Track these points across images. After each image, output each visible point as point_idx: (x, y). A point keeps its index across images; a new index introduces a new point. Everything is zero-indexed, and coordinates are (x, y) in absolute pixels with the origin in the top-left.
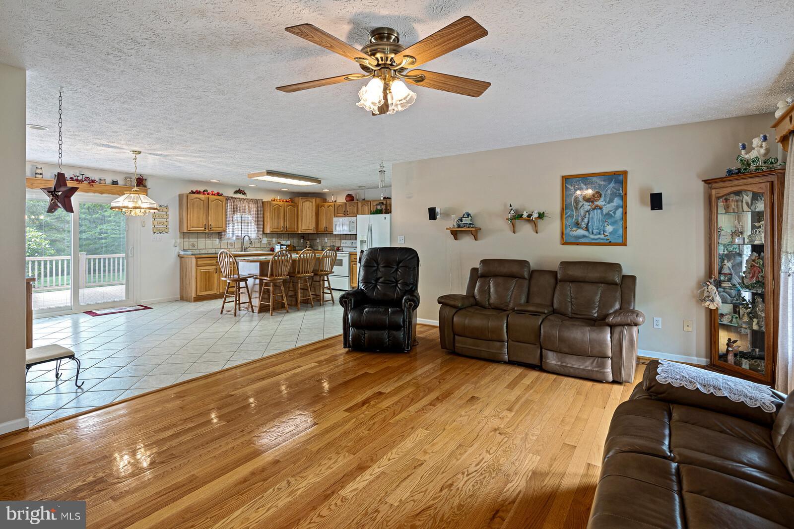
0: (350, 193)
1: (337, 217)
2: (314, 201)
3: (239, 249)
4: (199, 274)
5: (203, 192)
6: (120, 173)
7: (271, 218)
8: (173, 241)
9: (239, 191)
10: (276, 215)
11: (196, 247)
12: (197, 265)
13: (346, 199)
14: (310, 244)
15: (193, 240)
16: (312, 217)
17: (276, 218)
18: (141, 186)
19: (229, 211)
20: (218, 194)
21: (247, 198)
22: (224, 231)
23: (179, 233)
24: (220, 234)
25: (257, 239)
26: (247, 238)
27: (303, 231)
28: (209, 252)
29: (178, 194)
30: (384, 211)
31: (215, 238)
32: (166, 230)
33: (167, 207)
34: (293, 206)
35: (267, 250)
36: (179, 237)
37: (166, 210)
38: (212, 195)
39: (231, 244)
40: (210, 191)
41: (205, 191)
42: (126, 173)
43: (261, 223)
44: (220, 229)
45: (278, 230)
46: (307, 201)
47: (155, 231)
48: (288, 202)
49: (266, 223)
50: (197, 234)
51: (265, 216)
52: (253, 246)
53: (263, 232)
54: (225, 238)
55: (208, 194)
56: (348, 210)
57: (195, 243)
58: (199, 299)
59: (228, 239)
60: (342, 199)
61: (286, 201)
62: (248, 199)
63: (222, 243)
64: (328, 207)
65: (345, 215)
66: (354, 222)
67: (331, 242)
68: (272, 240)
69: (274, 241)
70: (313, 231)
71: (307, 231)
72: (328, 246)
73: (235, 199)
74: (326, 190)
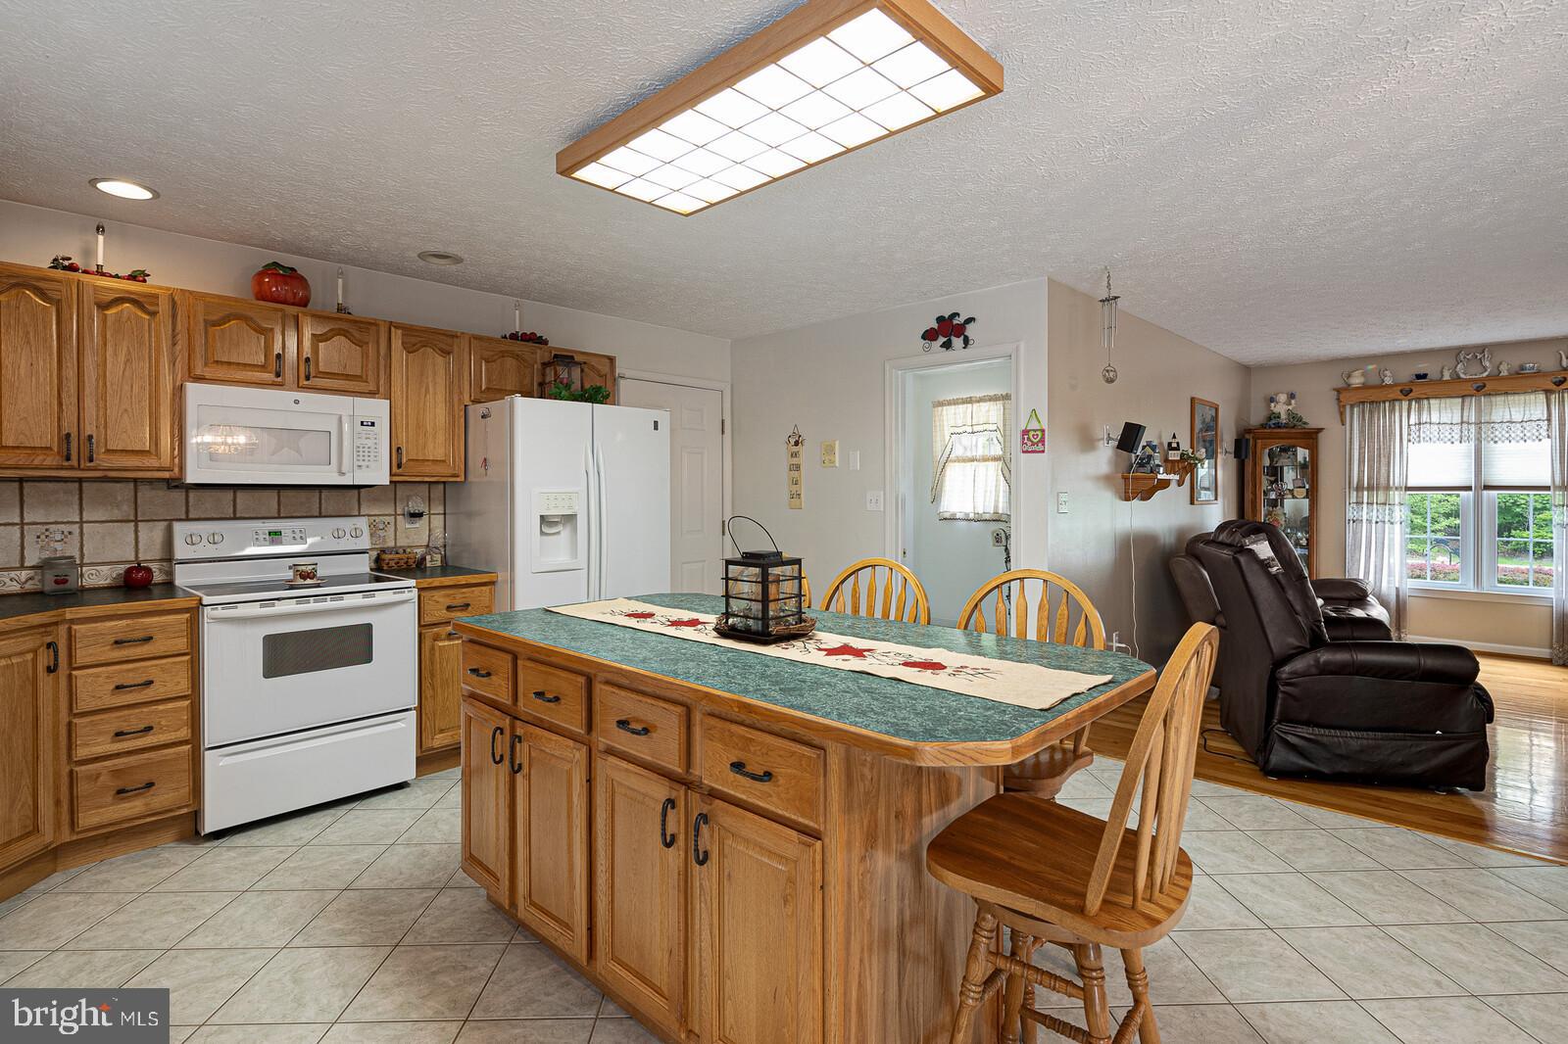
56: (307, 354)
64: (103, 306)
65: (279, 379)
66: (373, 424)
67: (29, 538)
72: (4, 570)
74: (126, 190)
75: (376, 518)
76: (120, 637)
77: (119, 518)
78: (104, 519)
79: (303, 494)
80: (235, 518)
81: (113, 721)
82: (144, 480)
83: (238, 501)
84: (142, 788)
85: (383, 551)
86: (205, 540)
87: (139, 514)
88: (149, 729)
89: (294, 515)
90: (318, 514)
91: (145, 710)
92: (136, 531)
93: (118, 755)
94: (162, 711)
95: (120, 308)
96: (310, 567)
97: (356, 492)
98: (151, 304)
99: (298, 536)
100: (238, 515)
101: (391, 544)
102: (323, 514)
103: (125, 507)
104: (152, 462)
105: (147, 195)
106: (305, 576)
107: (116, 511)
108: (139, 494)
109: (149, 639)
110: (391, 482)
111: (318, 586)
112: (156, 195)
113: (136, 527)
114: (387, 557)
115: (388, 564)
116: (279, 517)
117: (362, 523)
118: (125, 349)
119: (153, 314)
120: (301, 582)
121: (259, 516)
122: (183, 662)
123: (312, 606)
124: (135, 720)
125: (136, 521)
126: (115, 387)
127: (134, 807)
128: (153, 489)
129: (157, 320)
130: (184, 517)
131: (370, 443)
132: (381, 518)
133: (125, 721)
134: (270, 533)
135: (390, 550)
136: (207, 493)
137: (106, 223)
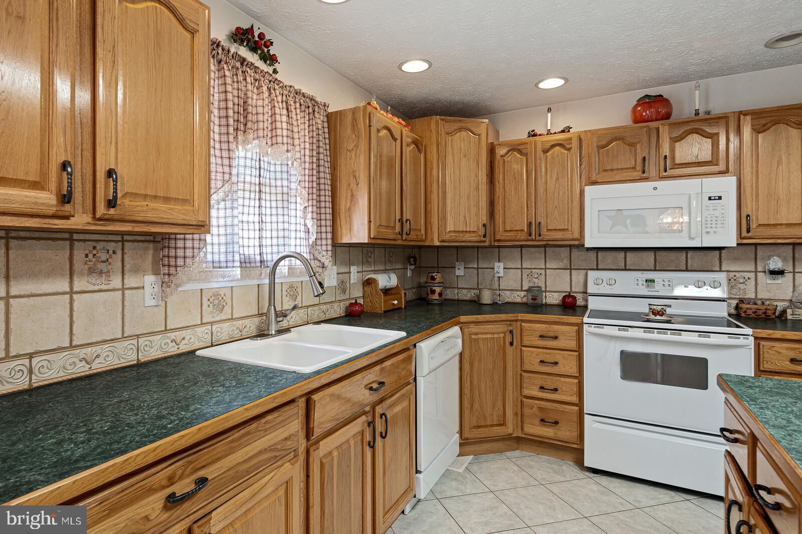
1: (596, 183)
2: (483, 129)
9: (248, 37)
13: (634, 114)
16: (477, 187)
17: (384, 179)
21: (280, 78)
22: (201, 225)
24: (163, 247)
27: (447, 237)
31: (136, 270)
34: (418, 145)
35: (338, 313)
39: (218, 301)
44: (176, 213)
45: (389, 233)
49: (344, 203)
53: (333, 238)
56: (666, 151)
59: (208, 272)
61: (402, 124)
63: (172, 300)
64: (545, 151)
65: (645, 175)
66: (720, 198)
67: (525, 276)
68: (350, 273)
69: (355, 275)
70: (477, 239)
71: (461, 239)
72: (512, 290)
73: (238, 64)
74: (552, 83)
75: (736, 274)
76: (543, 333)
77: (563, 267)
78: (555, 267)
79: (673, 255)
80: (626, 270)
81: (539, 380)
82: (574, 246)
83: (628, 259)
84: (552, 423)
85: (742, 301)
86: (605, 283)
87: (572, 265)
88: (556, 390)
89: (666, 269)
90: (684, 269)
91: (555, 378)
92: (571, 275)
93: (542, 399)
94: (563, 382)
95: (553, 150)
96: (661, 307)
97: (717, 252)
98: (569, 144)
99: (667, 283)
100: (627, 268)
101: (753, 296)
102: (689, 269)
103: (565, 261)
104: (568, 235)
105: (561, 82)
106: (655, 313)
107: (561, 263)
108: (572, 254)
109: (556, 338)
110: (738, 244)
111: (668, 322)
112: (566, 80)
113: (571, 272)
114: (744, 306)
115: (745, 312)
116: (655, 270)
117: (722, 277)
118: (556, 172)
119: (569, 149)
120: (652, 317)
121: (641, 269)
122: (574, 355)
123: (655, 336)
124: (550, 382)
125: (571, 269)
126: (551, 195)
127: (547, 432)
128: (579, 251)
129: (571, 152)
130: (595, 268)
131: (717, 213)
132: (741, 273)
133: (545, 381)
134: (646, 281)
135: (749, 301)
136: (608, 253)
137: (551, 106)
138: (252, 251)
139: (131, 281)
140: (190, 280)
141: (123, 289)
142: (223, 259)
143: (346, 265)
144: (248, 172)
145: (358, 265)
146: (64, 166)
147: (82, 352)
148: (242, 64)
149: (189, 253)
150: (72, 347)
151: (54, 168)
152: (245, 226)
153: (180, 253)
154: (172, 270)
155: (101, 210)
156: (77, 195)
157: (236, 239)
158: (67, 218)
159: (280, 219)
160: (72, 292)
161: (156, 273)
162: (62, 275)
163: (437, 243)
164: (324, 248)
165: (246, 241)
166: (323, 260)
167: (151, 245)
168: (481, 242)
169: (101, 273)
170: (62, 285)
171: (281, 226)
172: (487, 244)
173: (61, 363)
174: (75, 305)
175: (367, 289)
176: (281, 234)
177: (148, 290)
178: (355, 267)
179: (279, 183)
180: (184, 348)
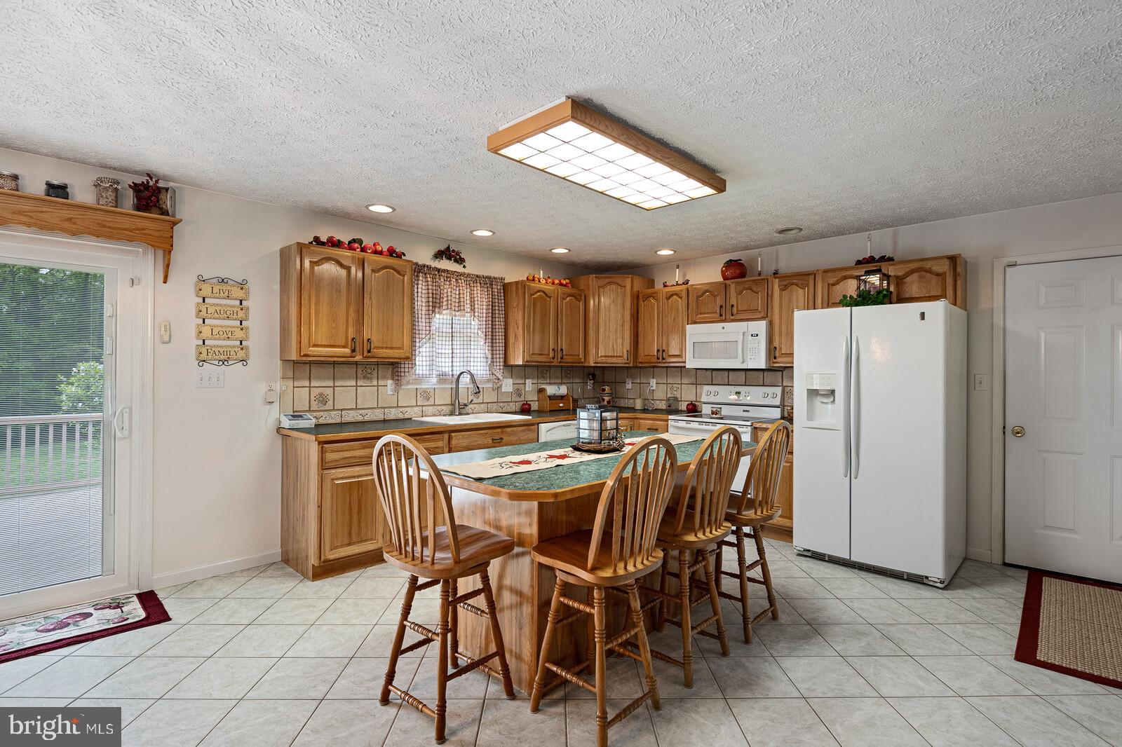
0: (734, 256)
1: (695, 323)
2: (628, 283)
3: (447, 409)
4: (327, 494)
5: (350, 242)
6: (79, 161)
7: (527, 328)
8: (264, 387)
9: (446, 253)
10: (538, 317)
11: (330, 403)
12: (324, 465)
13: (723, 273)
14: (611, 394)
15: (321, 385)
16: (623, 325)
17: (538, 324)
18: (154, 209)
19: (421, 304)
20: (392, 252)
21: (466, 271)
22: (407, 358)
23: (279, 362)
24: (396, 367)
25: (488, 381)
26: (465, 379)
27: (599, 360)
28: (367, 418)
29: (279, 248)
30: (894, 297)
31: (384, 378)
32: (241, 354)
33: (242, 285)
34: (577, 297)
35: (513, 409)
36: (279, 375)
37: (240, 294)
38: (376, 252)
39: (426, 395)
40: (368, 241)
41: (354, 241)
42: (104, 166)
43: (499, 337)
44: (396, 353)
45: (539, 358)
46: (610, 283)
47: (204, 356)
48: (565, 286)
49: (511, 340)
50: (333, 366)
51: (511, 321)
52: (480, 400)
53: (505, 361)
54: (411, 378)
55: (363, 250)
56: (734, 301)
57: (329, 392)
58: (327, 569)
59: (419, 379)
60: (708, 274)
61: (561, 284)
62: (469, 275)
63: (401, 392)
64: (668, 298)
66: (758, 336)
67: (668, 389)
68: (525, 384)
69: (530, 385)
70: (623, 361)
71: (610, 361)
72: (661, 400)
73: (436, 273)
74: (665, 252)
78: (687, 382)
83: (730, 376)
86: (711, 394)
90: (762, 384)
95: (672, 298)
98: (681, 294)
99: (747, 395)
100: (729, 383)
102: (765, 384)
104: (677, 359)
105: (672, 252)
107: (690, 380)
108: (697, 374)
110: (769, 367)
111: (722, 418)
112: (675, 252)
113: (696, 387)
116: (745, 385)
119: (681, 298)
125: (695, 384)
126: (671, 330)
128: (685, 371)
129: (683, 301)
130: (710, 383)
131: (756, 345)
138: (447, 370)
139: (381, 383)
140: (408, 383)
141: (378, 386)
142: (428, 373)
143: (522, 378)
144: (445, 326)
145: (533, 378)
146: (353, 339)
147: (361, 412)
148: (439, 272)
149: (407, 370)
150: (356, 409)
151: (350, 340)
152: (440, 356)
153: (403, 370)
154: (399, 378)
155: (366, 354)
156: (357, 349)
157: (434, 363)
158: (354, 357)
159: (465, 351)
160: (356, 386)
161: (393, 379)
162: (353, 379)
163: (593, 365)
164: (498, 367)
165: (443, 363)
166: (497, 375)
167: (391, 366)
168: (626, 363)
169: (368, 378)
170: (353, 383)
171: (465, 355)
172: (631, 365)
173: (352, 415)
174: (358, 391)
175: (540, 395)
176: (465, 360)
177: (389, 387)
178: (530, 380)
179: (465, 331)
180: (407, 416)
